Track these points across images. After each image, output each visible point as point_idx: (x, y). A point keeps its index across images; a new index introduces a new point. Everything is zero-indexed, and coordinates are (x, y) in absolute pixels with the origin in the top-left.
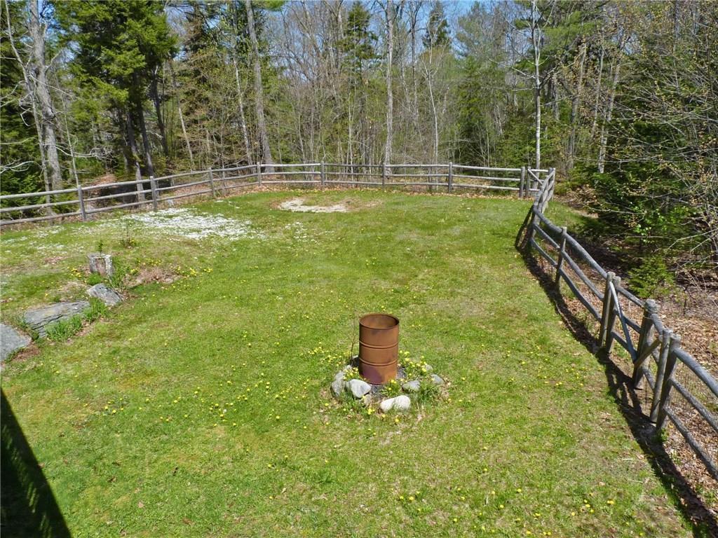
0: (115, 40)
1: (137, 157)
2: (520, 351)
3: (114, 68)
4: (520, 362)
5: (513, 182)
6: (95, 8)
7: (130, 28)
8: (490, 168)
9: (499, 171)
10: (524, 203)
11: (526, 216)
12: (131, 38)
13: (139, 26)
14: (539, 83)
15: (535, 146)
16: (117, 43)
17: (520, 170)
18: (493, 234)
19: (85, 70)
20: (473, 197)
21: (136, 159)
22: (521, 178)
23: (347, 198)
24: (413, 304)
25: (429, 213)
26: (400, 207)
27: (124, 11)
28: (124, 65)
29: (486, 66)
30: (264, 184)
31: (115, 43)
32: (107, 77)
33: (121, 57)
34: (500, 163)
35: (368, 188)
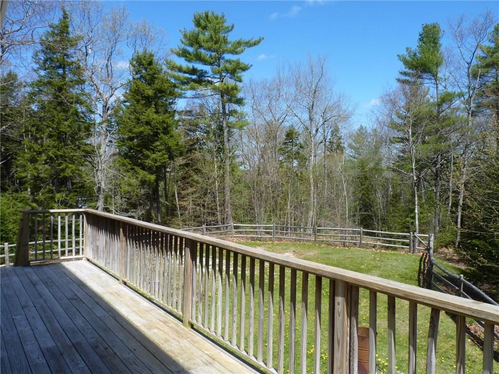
0: (151, 146)
1: (154, 216)
2: (449, 358)
3: (148, 162)
4: (451, 366)
5: (399, 242)
6: (143, 127)
7: (161, 139)
8: (380, 232)
9: (389, 234)
10: (414, 257)
11: (419, 265)
12: (161, 144)
13: (167, 138)
14: (415, 179)
15: (414, 218)
16: (153, 148)
17: (409, 234)
18: (401, 277)
19: (131, 163)
20: (378, 251)
21: (153, 217)
22: (410, 240)
23: (293, 249)
24: (364, 322)
25: (352, 261)
26: (331, 256)
27: (160, 129)
28: (155, 161)
29: (372, 165)
30: (235, 237)
31: (151, 147)
32: (143, 168)
33: (154, 156)
34: (390, 229)
35: (305, 242)
